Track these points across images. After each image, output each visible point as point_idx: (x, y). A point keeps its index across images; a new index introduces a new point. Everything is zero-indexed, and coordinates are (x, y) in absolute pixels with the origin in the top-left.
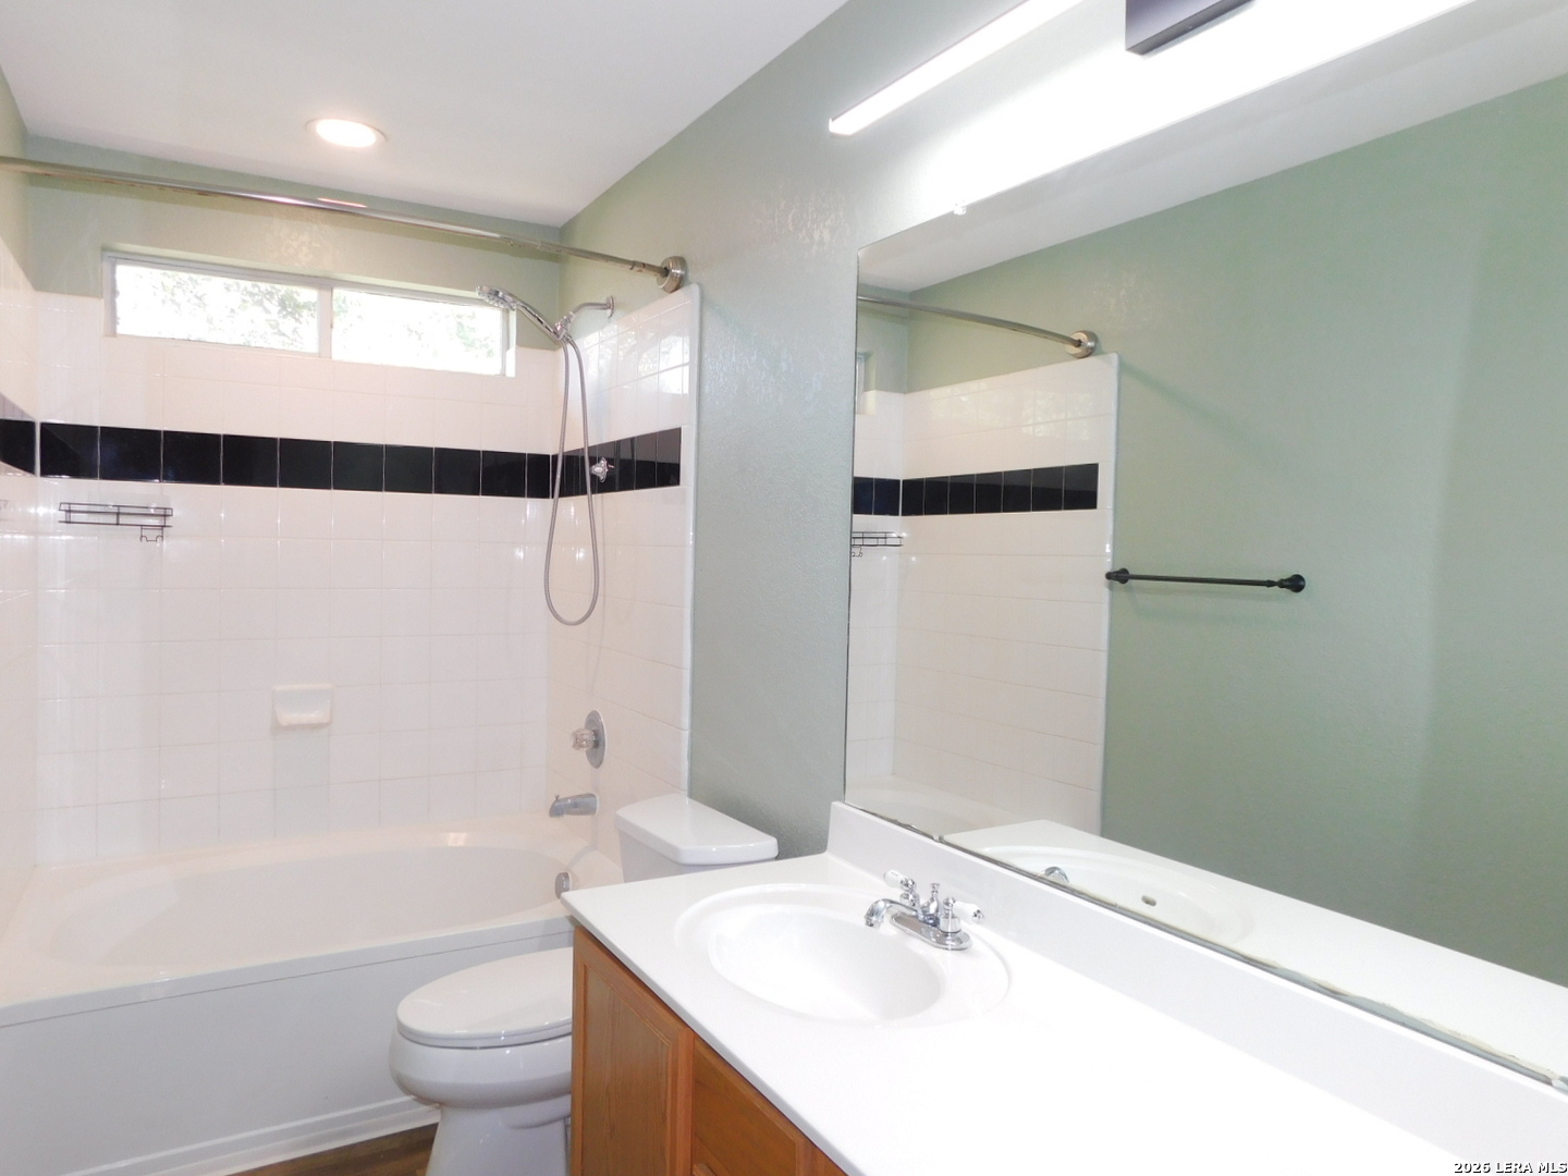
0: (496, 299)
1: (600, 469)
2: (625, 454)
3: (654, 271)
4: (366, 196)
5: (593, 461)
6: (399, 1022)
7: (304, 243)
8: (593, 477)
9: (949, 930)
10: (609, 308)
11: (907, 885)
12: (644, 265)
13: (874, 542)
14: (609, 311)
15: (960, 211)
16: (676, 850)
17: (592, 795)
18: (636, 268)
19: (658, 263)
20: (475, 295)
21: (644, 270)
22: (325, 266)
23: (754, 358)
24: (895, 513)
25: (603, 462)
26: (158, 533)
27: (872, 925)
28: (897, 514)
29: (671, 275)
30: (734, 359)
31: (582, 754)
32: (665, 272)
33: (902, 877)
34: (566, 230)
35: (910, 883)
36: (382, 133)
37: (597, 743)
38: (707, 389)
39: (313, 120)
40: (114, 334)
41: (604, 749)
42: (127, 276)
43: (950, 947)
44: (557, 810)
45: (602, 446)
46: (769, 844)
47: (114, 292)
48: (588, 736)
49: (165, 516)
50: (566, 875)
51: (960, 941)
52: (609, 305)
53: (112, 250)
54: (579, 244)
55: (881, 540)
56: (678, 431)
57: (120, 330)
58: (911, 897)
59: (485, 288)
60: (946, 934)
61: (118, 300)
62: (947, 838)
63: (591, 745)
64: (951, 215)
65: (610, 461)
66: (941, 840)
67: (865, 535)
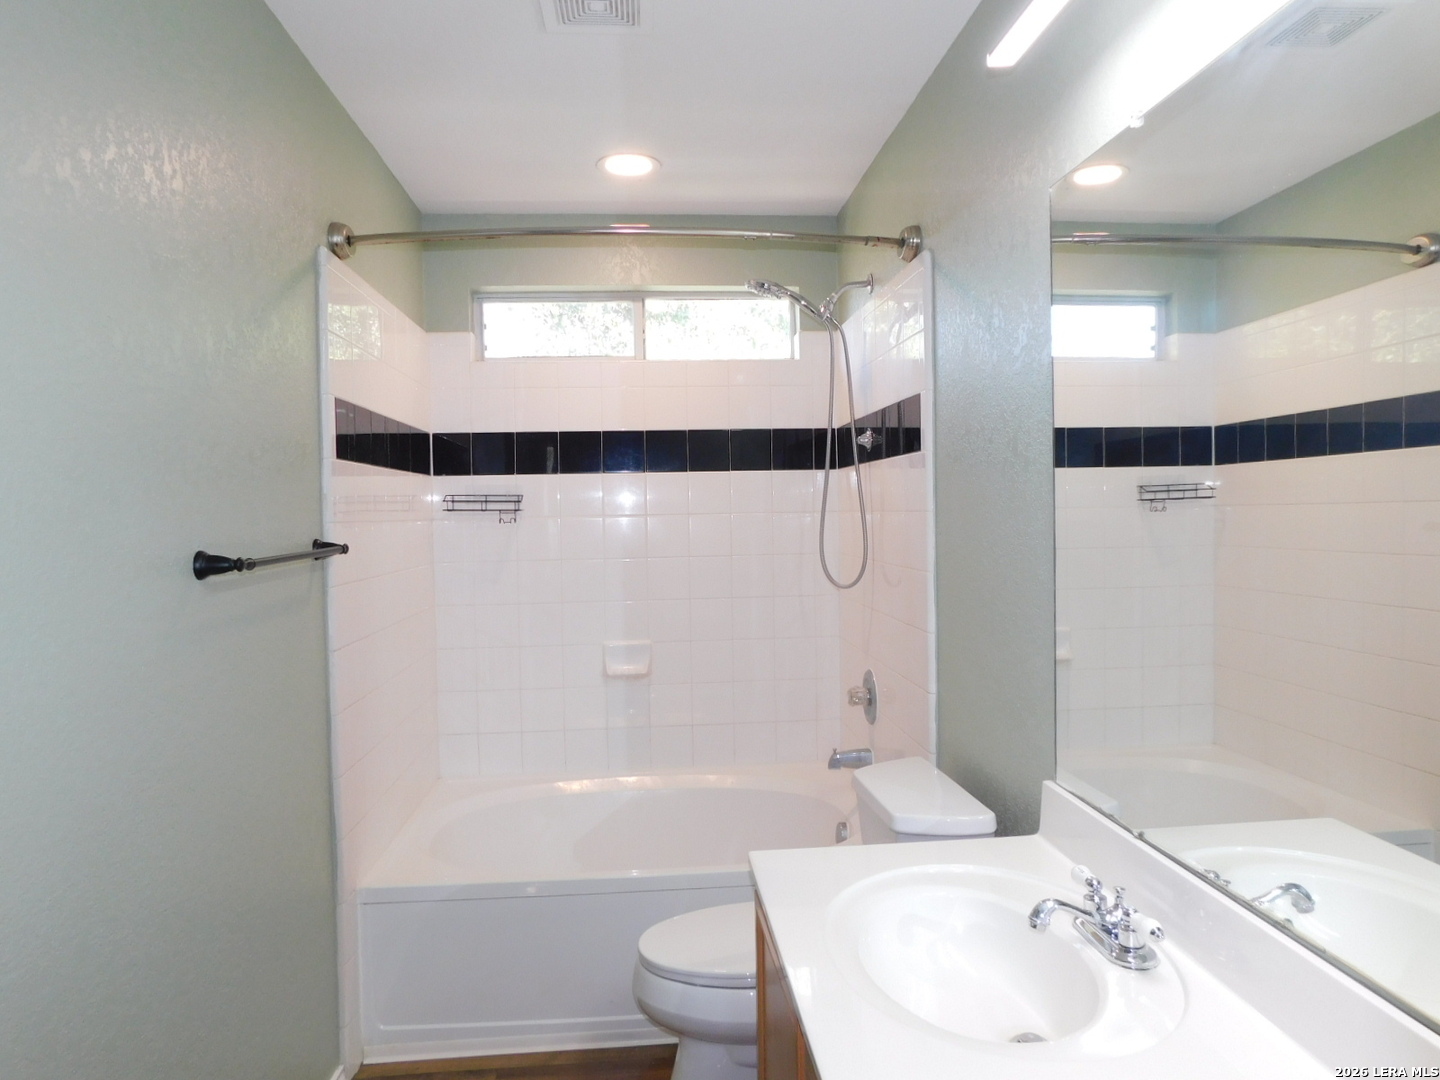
0: (763, 290)
1: (866, 439)
2: (892, 423)
3: (891, 243)
4: (645, 216)
5: (861, 431)
6: (639, 952)
7: (616, 265)
8: (861, 448)
9: (1131, 945)
10: (869, 284)
11: (1092, 886)
12: (878, 239)
13: (1180, 495)
14: (869, 287)
15: (1137, 124)
16: (890, 817)
17: (868, 751)
18: (870, 244)
19: (897, 236)
20: (745, 288)
21: (878, 243)
22: (636, 281)
23: (973, 317)
24: (1208, 462)
25: (869, 433)
26: (513, 516)
27: (1035, 927)
28: (1209, 463)
29: (908, 244)
30: (958, 321)
31: (860, 710)
32: (901, 243)
33: (1088, 874)
34: (839, 218)
35: (1095, 883)
36: (657, 160)
37: (871, 702)
38: (940, 352)
39: (602, 158)
40: (482, 358)
41: (876, 707)
42: (492, 311)
43: (1133, 966)
44: (834, 764)
45: (867, 418)
46: (986, 818)
47: (482, 326)
48: (862, 693)
49: (519, 502)
50: (844, 825)
51: (1144, 959)
52: (870, 282)
53: (480, 293)
54: (849, 232)
55: (1194, 492)
56: (919, 395)
57: (488, 354)
58: (1097, 899)
59: (752, 282)
60: (1127, 950)
61: (486, 332)
62: (1149, 835)
63: (866, 703)
64: (1129, 130)
65: (875, 430)
66: (1141, 837)
67: (1171, 488)
